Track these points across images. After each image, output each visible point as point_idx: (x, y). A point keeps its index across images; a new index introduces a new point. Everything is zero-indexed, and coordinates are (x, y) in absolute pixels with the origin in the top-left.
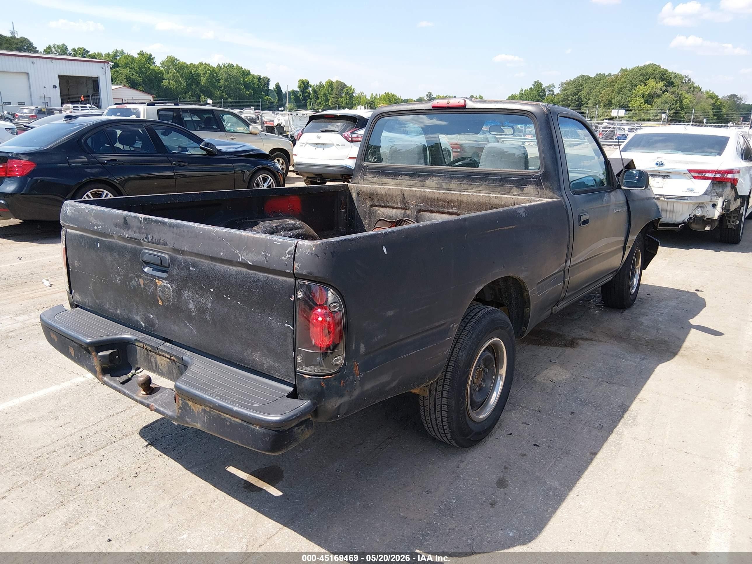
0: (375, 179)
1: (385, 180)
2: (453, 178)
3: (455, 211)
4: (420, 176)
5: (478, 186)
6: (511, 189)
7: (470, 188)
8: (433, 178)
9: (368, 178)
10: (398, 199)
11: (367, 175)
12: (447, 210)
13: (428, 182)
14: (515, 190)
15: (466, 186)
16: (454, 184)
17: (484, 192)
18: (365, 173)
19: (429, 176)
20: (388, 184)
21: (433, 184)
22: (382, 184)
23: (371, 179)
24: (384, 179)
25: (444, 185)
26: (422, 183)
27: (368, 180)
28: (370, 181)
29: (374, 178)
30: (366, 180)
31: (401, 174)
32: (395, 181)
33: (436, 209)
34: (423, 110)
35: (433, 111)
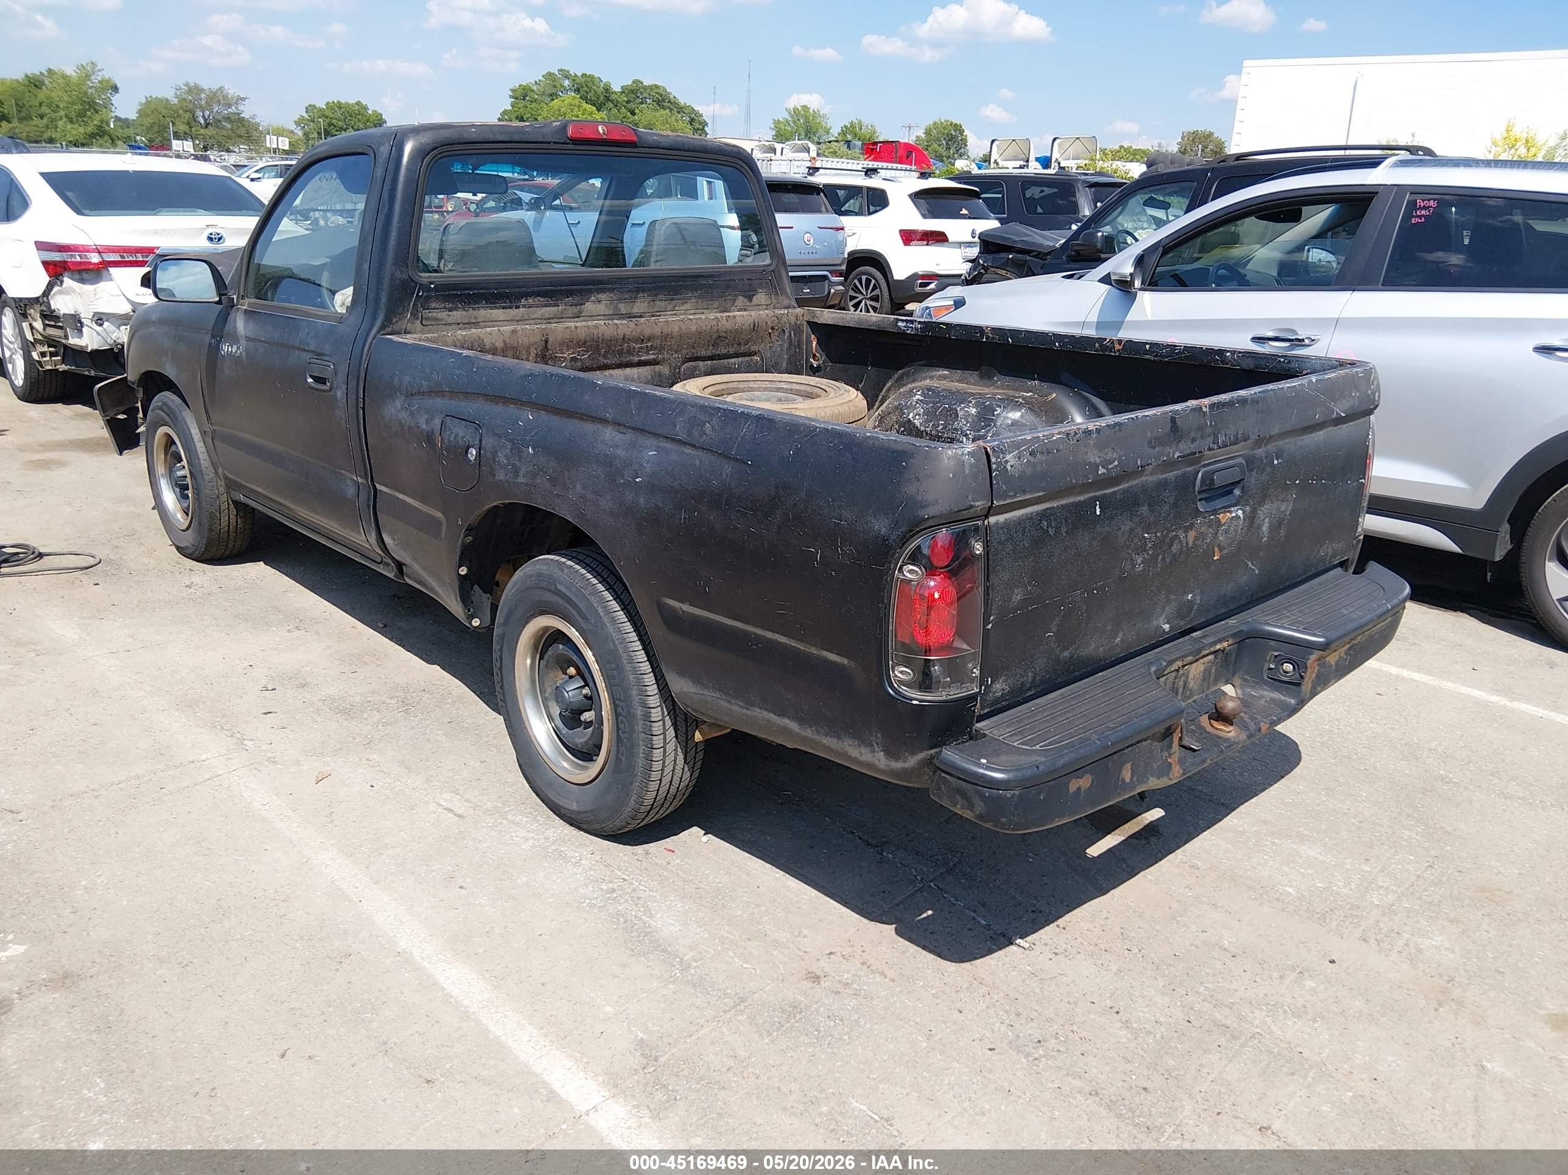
0: (458, 315)
1: (485, 313)
2: (638, 290)
3: (652, 357)
4: (569, 293)
5: (685, 301)
6: (734, 300)
7: (670, 307)
8: (600, 296)
9: (435, 314)
10: (533, 352)
11: (433, 305)
12: (636, 359)
13: (590, 307)
14: (741, 301)
15: (663, 304)
16: (641, 305)
17: (693, 311)
18: (425, 302)
19: (590, 292)
20: (494, 322)
21: (601, 308)
22: (476, 324)
23: (443, 315)
24: (482, 311)
25: (623, 308)
26: (575, 309)
27: (436, 319)
28: (441, 320)
29: (454, 313)
30: (428, 319)
31: (527, 295)
32: (513, 312)
33: (616, 360)
34: (549, 143)
35: (570, 146)
